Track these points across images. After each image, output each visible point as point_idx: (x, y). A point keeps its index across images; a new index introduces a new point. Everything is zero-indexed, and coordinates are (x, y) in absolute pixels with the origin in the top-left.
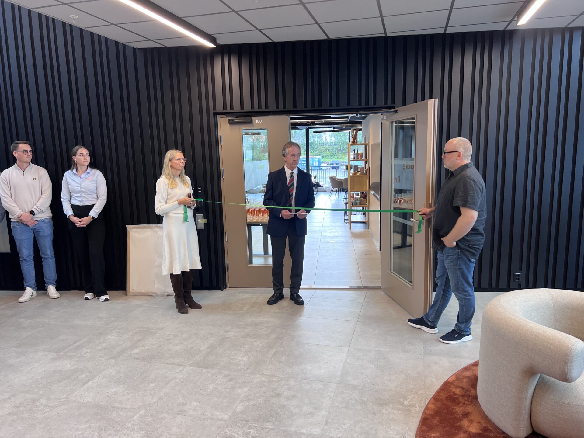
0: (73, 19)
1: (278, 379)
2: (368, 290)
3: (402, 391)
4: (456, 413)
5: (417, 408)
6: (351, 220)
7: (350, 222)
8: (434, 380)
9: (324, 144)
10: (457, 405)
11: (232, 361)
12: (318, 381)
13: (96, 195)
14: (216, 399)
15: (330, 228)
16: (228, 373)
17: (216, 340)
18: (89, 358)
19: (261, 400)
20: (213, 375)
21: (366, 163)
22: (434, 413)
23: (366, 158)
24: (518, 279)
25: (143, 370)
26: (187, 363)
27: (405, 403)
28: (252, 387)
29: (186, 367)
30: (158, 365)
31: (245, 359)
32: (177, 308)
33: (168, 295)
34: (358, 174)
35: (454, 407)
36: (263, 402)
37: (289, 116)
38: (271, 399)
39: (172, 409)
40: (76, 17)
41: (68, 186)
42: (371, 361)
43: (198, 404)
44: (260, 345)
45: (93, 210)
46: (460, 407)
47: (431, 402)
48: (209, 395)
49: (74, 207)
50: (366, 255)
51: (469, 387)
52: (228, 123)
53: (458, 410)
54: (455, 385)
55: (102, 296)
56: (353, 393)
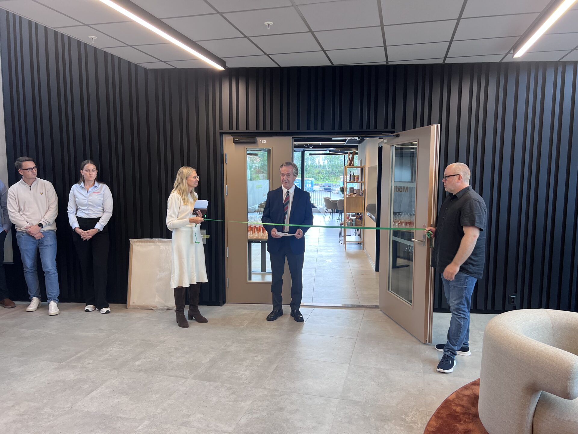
0: (92, 39)
1: (280, 393)
2: (366, 309)
3: (403, 408)
4: (457, 430)
5: (419, 424)
6: (347, 241)
7: (345, 243)
8: (435, 398)
9: (317, 167)
10: (458, 423)
11: (234, 375)
12: (320, 396)
13: (102, 208)
14: (220, 412)
15: (326, 247)
16: (231, 386)
17: (218, 354)
18: (92, 368)
19: (264, 414)
20: (216, 388)
21: (362, 185)
22: (436, 430)
23: (362, 180)
24: (513, 302)
25: (147, 381)
26: (189, 375)
27: (407, 420)
28: (255, 401)
29: (189, 380)
30: (161, 377)
31: (247, 373)
32: (177, 322)
33: (168, 309)
34: (354, 196)
35: (456, 425)
36: (266, 415)
37: (292, 137)
38: (275, 413)
39: (176, 421)
40: (94, 37)
41: (75, 199)
42: (371, 378)
43: (202, 416)
44: (261, 360)
45: (99, 223)
46: (462, 424)
47: (432, 419)
48: (213, 407)
49: (80, 220)
50: (362, 274)
51: (469, 405)
52: (234, 143)
53: (459, 427)
54: (455, 403)
55: (104, 309)
56: (355, 408)
